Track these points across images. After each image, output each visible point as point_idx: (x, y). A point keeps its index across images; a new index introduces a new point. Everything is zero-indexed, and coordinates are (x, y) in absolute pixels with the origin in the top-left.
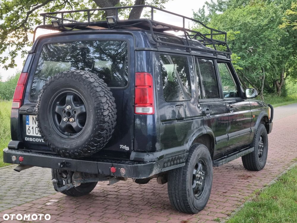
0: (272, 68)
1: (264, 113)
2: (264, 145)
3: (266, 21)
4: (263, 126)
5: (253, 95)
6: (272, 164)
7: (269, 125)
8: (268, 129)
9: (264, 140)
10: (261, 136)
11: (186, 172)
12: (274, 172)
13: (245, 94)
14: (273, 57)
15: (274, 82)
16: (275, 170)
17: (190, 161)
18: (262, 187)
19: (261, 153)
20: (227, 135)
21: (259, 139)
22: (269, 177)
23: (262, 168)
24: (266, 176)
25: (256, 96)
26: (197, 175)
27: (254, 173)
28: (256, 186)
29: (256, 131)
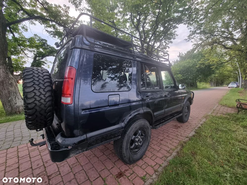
0: (193, 79)
1: (189, 96)
2: (188, 111)
3: (192, 65)
4: (188, 102)
5: (183, 87)
6: (192, 119)
7: (191, 101)
8: (191, 103)
9: (189, 108)
10: (187, 107)
11: (123, 141)
12: (193, 125)
13: (178, 87)
14: (193, 76)
15: (193, 83)
16: (193, 123)
17: (128, 133)
18: (185, 138)
19: (186, 114)
20: (164, 110)
21: (186, 108)
22: (190, 129)
23: (187, 121)
24: (188, 128)
25: (185, 88)
26: (137, 139)
27: (182, 124)
28: (181, 136)
29: (184, 105)
